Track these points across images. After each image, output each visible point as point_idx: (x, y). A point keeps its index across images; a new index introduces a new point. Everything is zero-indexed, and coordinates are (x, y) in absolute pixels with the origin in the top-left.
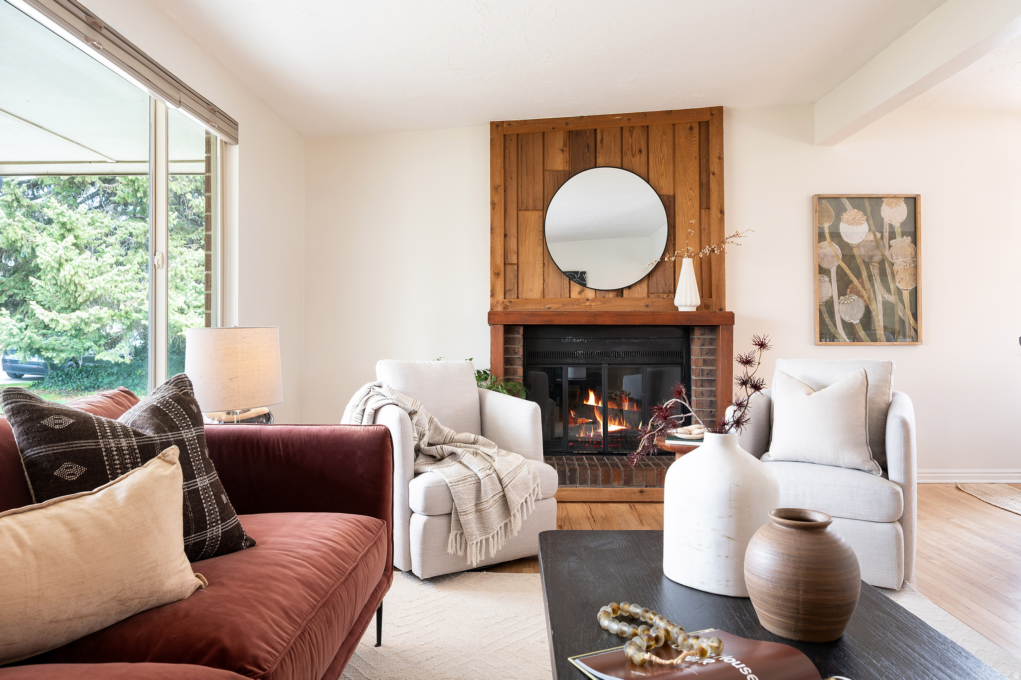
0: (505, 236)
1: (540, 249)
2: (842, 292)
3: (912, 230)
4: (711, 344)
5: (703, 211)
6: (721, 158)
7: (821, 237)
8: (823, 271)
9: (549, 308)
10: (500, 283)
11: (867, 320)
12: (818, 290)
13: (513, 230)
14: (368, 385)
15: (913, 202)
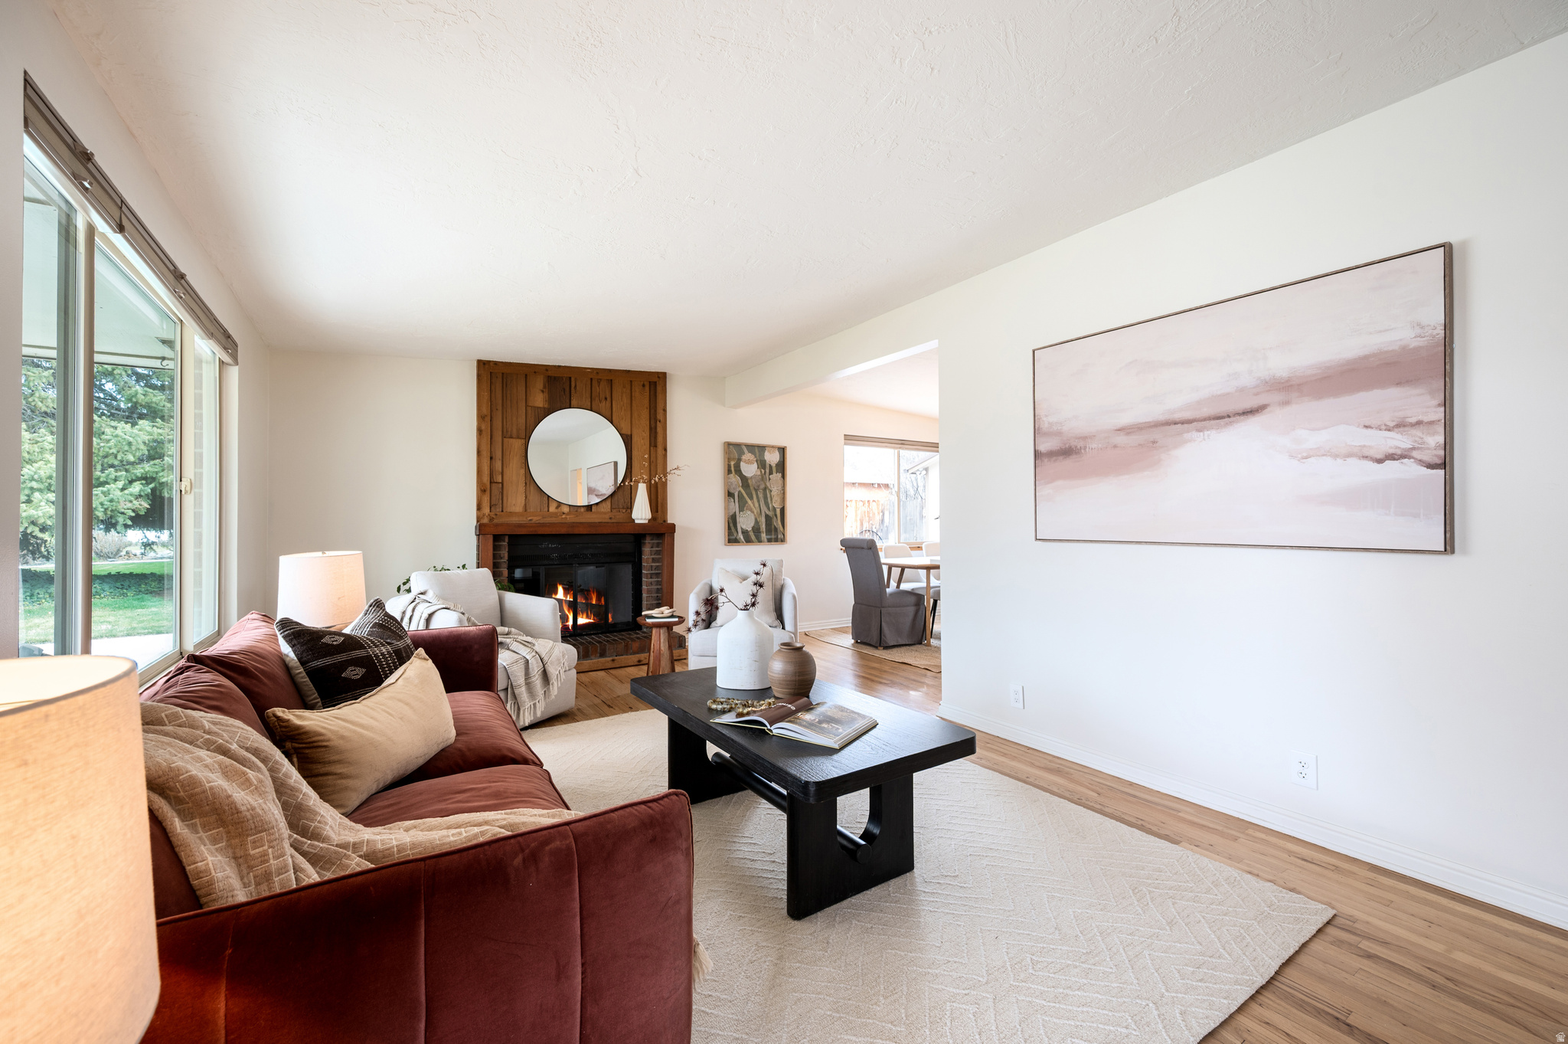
0: (491, 458)
1: (522, 471)
2: (741, 509)
3: (781, 467)
4: (658, 547)
5: (652, 448)
6: (665, 410)
7: (729, 472)
8: (730, 495)
9: (531, 520)
10: (486, 499)
11: (756, 530)
12: (727, 508)
13: (499, 454)
15: (782, 451)
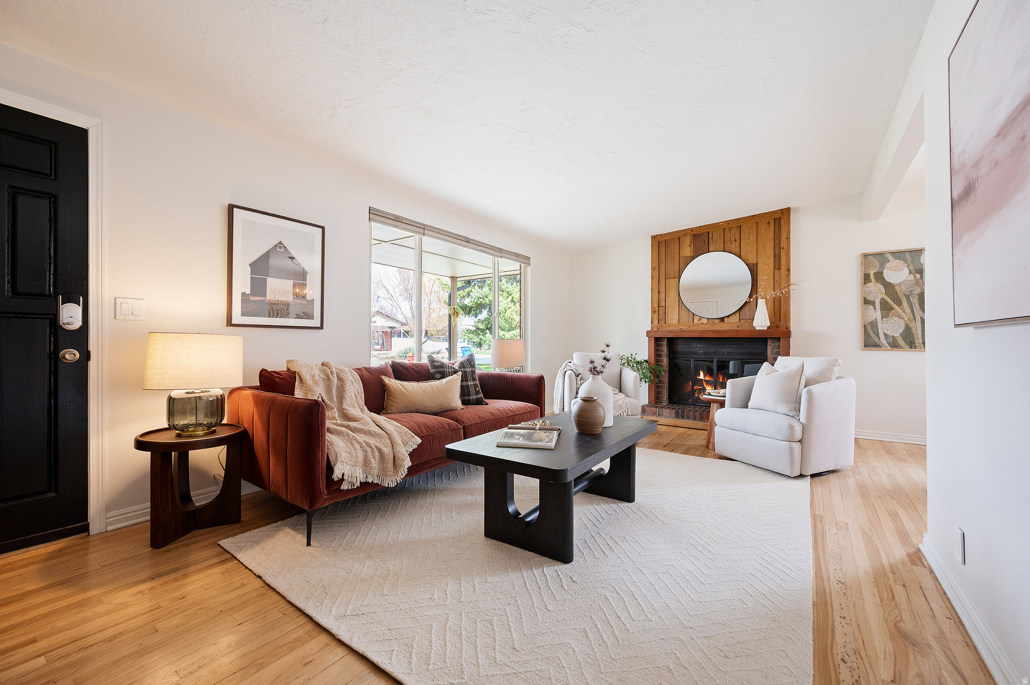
0: (659, 292)
1: (677, 298)
2: (885, 316)
4: (778, 348)
5: (776, 270)
6: (788, 238)
7: (866, 279)
8: (866, 302)
9: (681, 329)
10: (656, 316)
12: (863, 315)
13: (663, 289)
14: (567, 361)
